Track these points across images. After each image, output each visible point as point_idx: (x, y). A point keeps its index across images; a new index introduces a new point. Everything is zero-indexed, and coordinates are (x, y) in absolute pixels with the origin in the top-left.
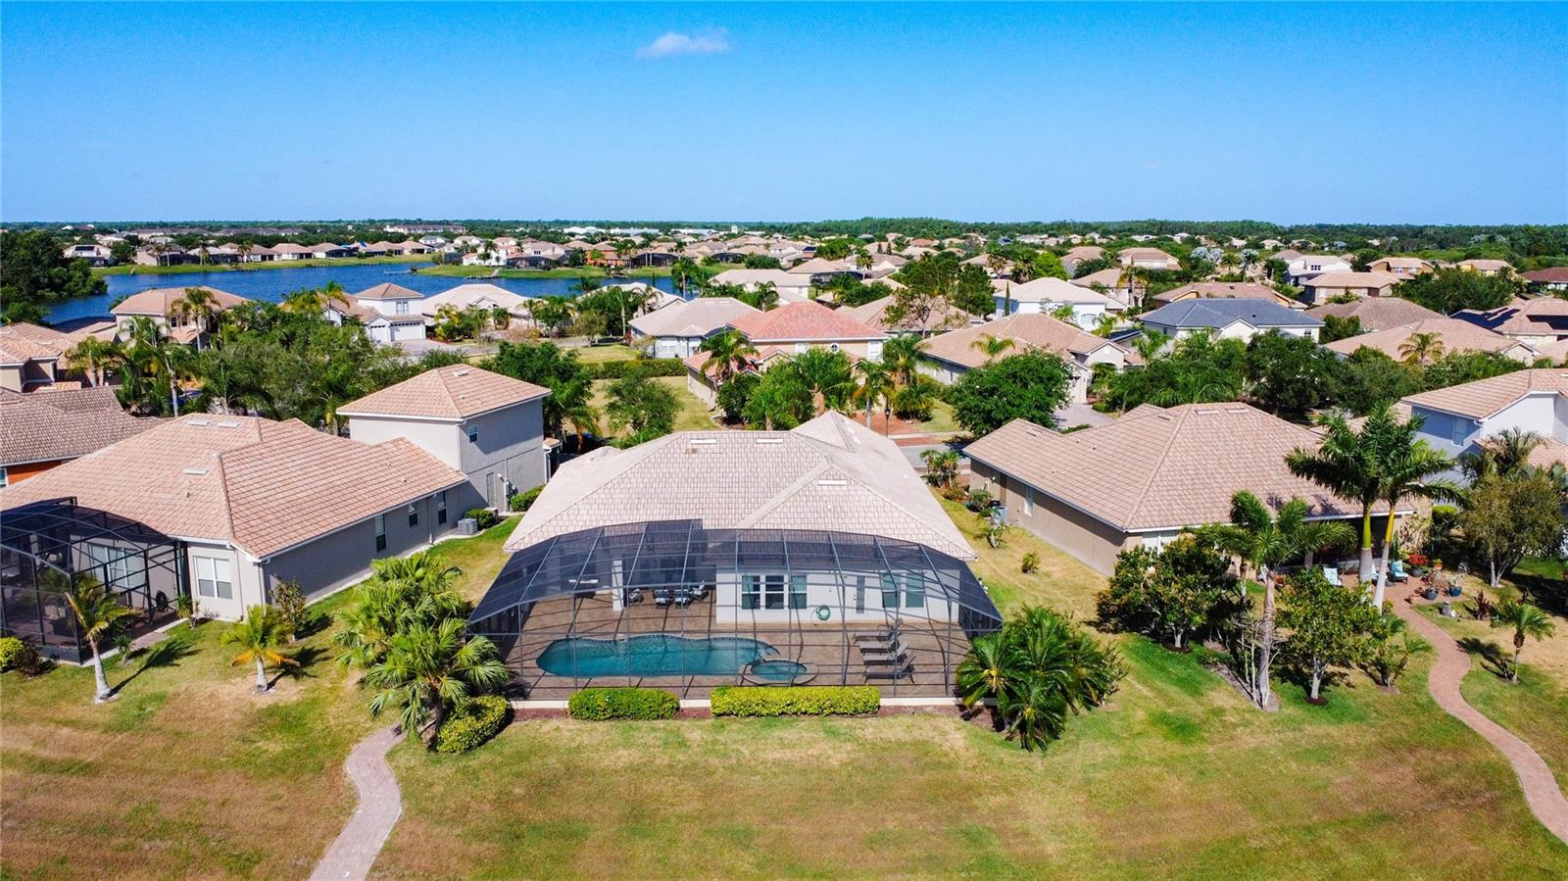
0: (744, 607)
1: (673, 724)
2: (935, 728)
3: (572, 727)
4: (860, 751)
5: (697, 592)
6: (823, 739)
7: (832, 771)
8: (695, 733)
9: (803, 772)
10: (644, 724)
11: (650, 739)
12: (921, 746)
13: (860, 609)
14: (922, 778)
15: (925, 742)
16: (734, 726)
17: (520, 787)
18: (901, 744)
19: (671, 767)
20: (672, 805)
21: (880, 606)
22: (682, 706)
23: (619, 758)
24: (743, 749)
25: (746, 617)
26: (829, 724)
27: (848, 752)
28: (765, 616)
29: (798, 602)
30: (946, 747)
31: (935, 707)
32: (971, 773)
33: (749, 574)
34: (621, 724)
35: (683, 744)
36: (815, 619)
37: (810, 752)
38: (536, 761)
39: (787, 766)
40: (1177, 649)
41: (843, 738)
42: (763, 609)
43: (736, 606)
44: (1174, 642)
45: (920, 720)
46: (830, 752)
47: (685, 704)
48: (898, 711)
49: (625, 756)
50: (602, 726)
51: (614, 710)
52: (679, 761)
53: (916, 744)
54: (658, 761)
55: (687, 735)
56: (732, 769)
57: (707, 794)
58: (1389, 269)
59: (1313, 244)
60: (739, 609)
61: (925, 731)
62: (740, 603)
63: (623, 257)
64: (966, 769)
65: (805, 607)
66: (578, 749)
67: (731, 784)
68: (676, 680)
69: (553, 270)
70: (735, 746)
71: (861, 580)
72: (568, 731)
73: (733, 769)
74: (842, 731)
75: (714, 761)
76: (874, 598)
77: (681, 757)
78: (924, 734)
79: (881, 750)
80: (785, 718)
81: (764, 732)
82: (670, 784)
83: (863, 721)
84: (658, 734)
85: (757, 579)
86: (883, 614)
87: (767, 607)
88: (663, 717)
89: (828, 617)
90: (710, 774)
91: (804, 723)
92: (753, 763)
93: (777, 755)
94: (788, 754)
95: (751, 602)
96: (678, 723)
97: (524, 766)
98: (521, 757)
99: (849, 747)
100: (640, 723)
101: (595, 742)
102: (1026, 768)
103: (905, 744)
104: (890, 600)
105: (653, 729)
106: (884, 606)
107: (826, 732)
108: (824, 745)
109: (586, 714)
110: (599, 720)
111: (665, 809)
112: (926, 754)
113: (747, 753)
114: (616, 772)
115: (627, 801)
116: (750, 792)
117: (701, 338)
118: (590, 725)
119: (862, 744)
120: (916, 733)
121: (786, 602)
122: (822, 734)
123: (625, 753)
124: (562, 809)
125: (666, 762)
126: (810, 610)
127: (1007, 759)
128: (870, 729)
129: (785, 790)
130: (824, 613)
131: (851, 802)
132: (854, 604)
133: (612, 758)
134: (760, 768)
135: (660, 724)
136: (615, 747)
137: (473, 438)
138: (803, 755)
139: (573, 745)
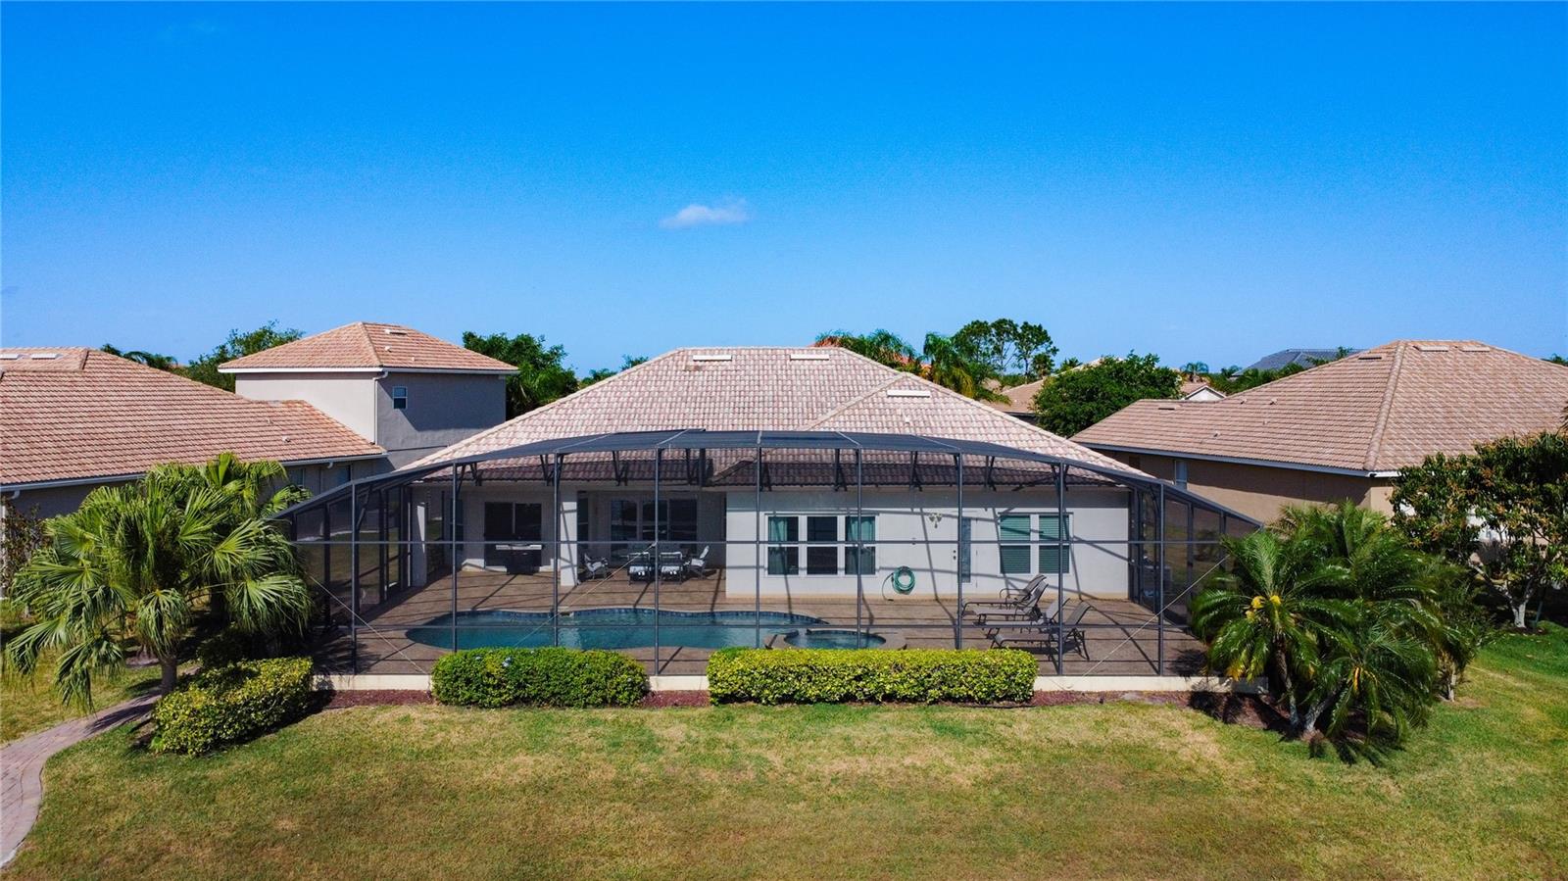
0: (772, 571)
1: (633, 714)
2: (1153, 725)
3: (434, 716)
4: (1011, 760)
5: (697, 563)
6: (932, 740)
7: (957, 795)
8: (671, 729)
9: (898, 796)
10: (576, 715)
11: (584, 738)
12: (1131, 752)
13: (964, 575)
14: (1153, 811)
15: (1140, 749)
16: (751, 718)
17: (291, 818)
18: (1093, 752)
19: (618, 784)
20: (612, 855)
21: (997, 571)
22: (654, 688)
23: (516, 767)
24: (770, 755)
25: (774, 587)
26: (940, 715)
27: (987, 763)
28: (806, 586)
29: (861, 562)
30: (1185, 755)
31: (1140, 693)
32: (1253, 802)
33: (781, 513)
34: (529, 714)
35: (649, 745)
36: (890, 591)
37: (908, 761)
38: (343, 772)
39: (864, 787)
40: (1521, 630)
41: (970, 738)
42: (803, 574)
43: (758, 567)
44: (1512, 618)
45: (1120, 713)
46: (949, 762)
47: (659, 684)
48: (1068, 698)
49: (526, 765)
50: (492, 717)
51: (520, 686)
52: (637, 774)
53: (1122, 750)
54: (593, 775)
55: (657, 732)
56: (748, 791)
57: (691, 835)
60: (764, 573)
61: (1135, 729)
62: (764, 561)
64: (1242, 794)
65: (872, 570)
66: (435, 753)
67: (744, 817)
68: (648, 652)
70: (755, 751)
71: (964, 524)
72: (425, 723)
73: (749, 789)
74: (969, 727)
75: (709, 775)
76: (986, 559)
77: (643, 768)
78: (1134, 733)
79: (1057, 761)
80: (853, 707)
81: (811, 729)
82: (612, 815)
83: (1007, 712)
84: (600, 729)
85: (792, 523)
86: (1003, 581)
87: (811, 570)
88: (613, 702)
89: (911, 587)
90: (699, 797)
91: (891, 713)
92: (791, 779)
93: (841, 766)
94: (863, 765)
95: (784, 563)
96: (643, 713)
97: (321, 779)
98: (316, 763)
99: (987, 753)
100: (570, 712)
101: (471, 741)
102: (1368, 793)
103: (1100, 750)
104: (1012, 558)
105: (592, 722)
106: (1003, 571)
107: (935, 727)
108: (935, 751)
109: (465, 693)
110: (491, 706)
111: (595, 864)
112: (1151, 768)
113: (777, 761)
114: (501, 792)
115: (513, 848)
116: (786, 832)
118: (470, 714)
119: (1015, 750)
120: (1118, 732)
121: (841, 563)
122: (929, 732)
123: (530, 760)
124: (366, 859)
125: (611, 776)
126: (881, 576)
127: (1318, 778)
128: (1021, 724)
129: (861, 830)
130: (905, 580)
131: (1011, 855)
132: (954, 567)
133: (501, 768)
134: (805, 788)
135: (609, 714)
136: (511, 750)
137: (399, 404)
138: (892, 765)
139: (427, 746)
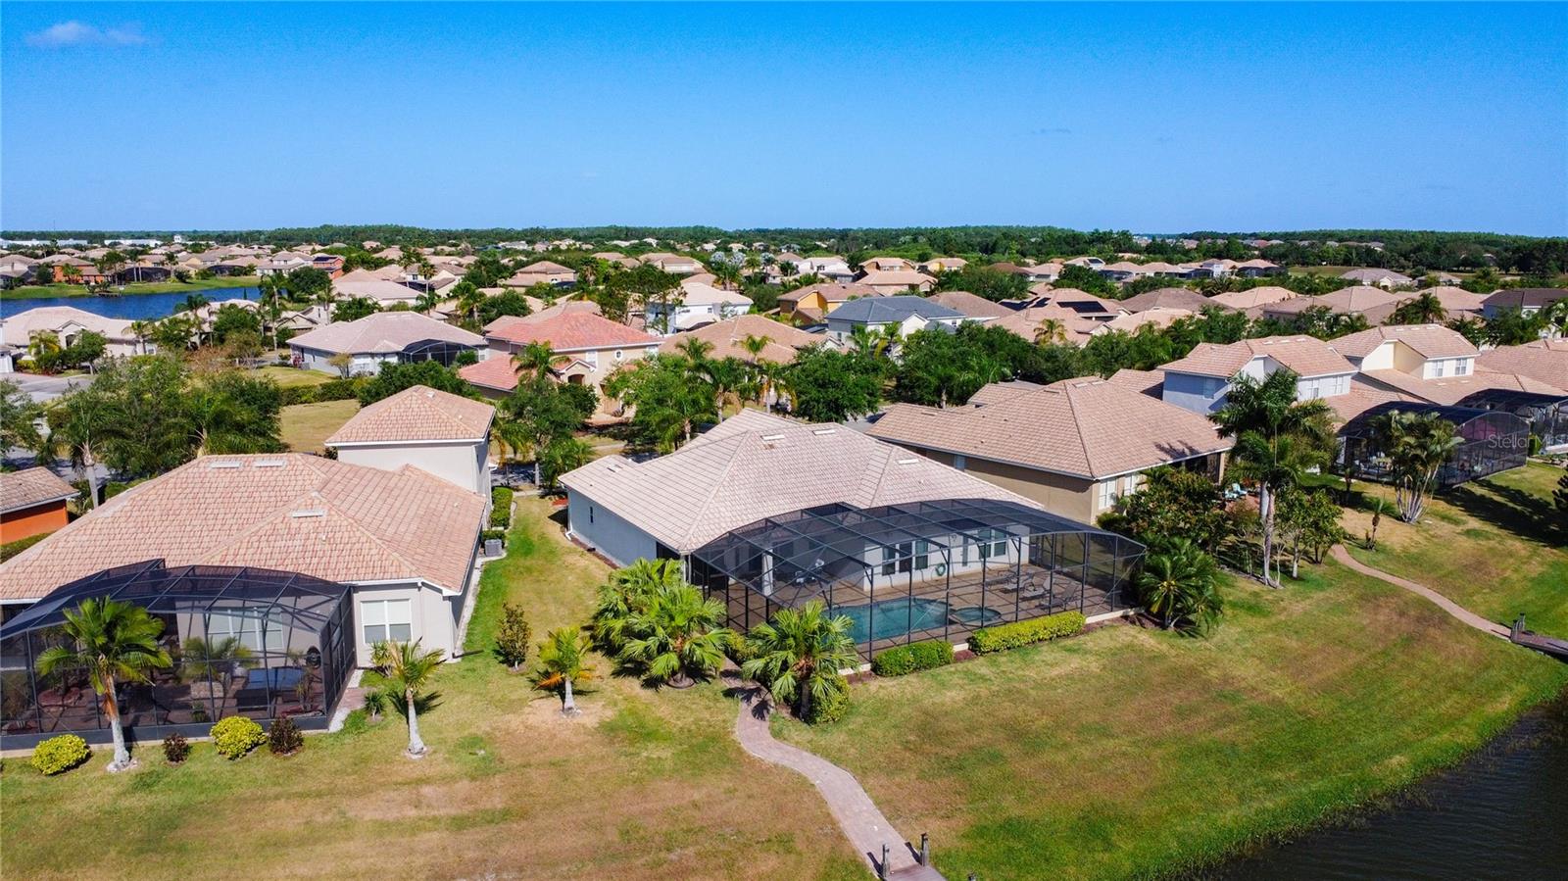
0: (883, 574)
2: (1129, 636)
4: (1102, 659)
7: (1101, 676)
8: (982, 670)
9: (1086, 680)
13: (965, 563)
15: (1132, 646)
18: (1121, 650)
20: (1032, 721)
21: (977, 559)
27: (1096, 661)
28: (899, 580)
29: (922, 563)
31: (1110, 620)
33: (888, 545)
36: (934, 576)
39: (1070, 679)
41: (1082, 652)
42: (898, 573)
45: (1113, 631)
46: (1084, 663)
48: (1101, 625)
52: (997, 691)
53: (1129, 647)
57: (1044, 709)
58: (878, 267)
59: (773, 247)
61: (1125, 638)
63: (107, 273)
65: (926, 567)
67: (1050, 699)
69: (17, 290)
70: (1021, 673)
72: (892, 687)
73: (1039, 688)
75: (1019, 686)
76: (974, 551)
77: (994, 688)
78: (1127, 640)
81: (1027, 660)
82: (1011, 708)
84: (958, 675)
85: (893, 549)
86: (980, 564)
87: (900, 571)
89: (943, 572)
90: (1028, 695)
92: (1046, 681)
96: (961, 665)
99: (1093, 657)
104: (984, 553)
110: (905, 674)
111: (1032, 725)
117: (397, 353)
119: (1098, 654)
120: (1121, 640)
121: (914, 565)
126: (930, 569)
130: (941, 569)
132: (961, 559)
133: (949, 699)
134: (1055, 684)
139: (909, 696)
